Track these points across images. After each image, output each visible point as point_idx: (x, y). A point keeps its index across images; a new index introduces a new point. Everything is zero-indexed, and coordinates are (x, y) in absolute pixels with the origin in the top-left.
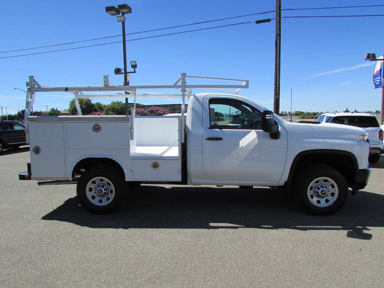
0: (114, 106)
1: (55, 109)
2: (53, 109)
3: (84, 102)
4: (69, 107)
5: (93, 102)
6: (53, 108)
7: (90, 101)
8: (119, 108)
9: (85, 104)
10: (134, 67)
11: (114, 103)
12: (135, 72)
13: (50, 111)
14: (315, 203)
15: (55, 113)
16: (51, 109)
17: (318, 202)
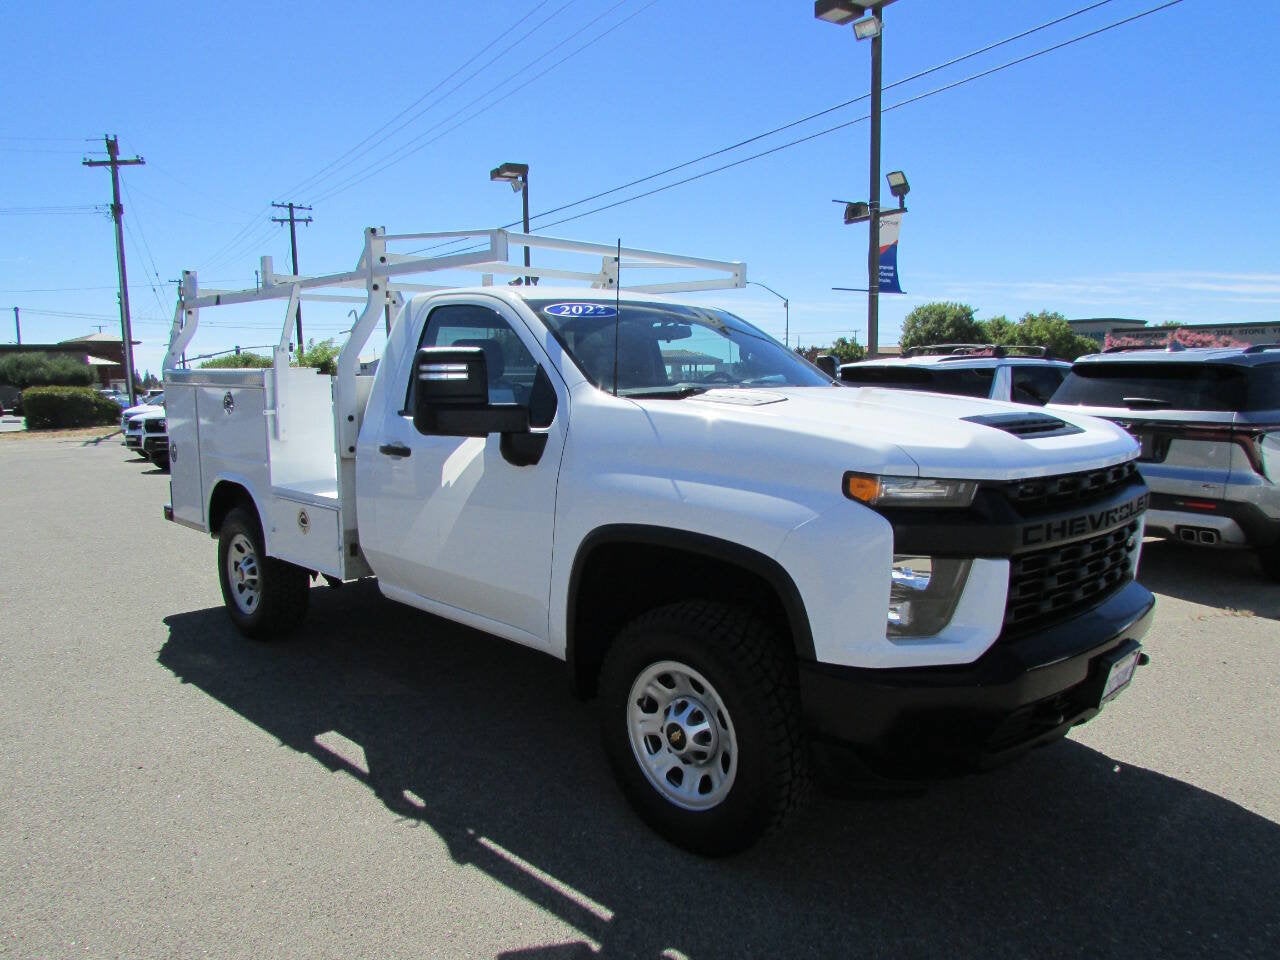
0: (1030, 331)
1: (849, 342)
2: (843, 342)
3: (949, 319)
4: (903, 333)
5: (977, 318)
6: (842, 337)
7: (969, 314)
8: (1048, 336)
9: (952, 324)
10: (900, 190)
11: (1033, 320)
12: (903, 209)
13: (834, 347)
14: (662, 776)
15: (846, 353)
16: (836, 341)
17: (675, 776)
